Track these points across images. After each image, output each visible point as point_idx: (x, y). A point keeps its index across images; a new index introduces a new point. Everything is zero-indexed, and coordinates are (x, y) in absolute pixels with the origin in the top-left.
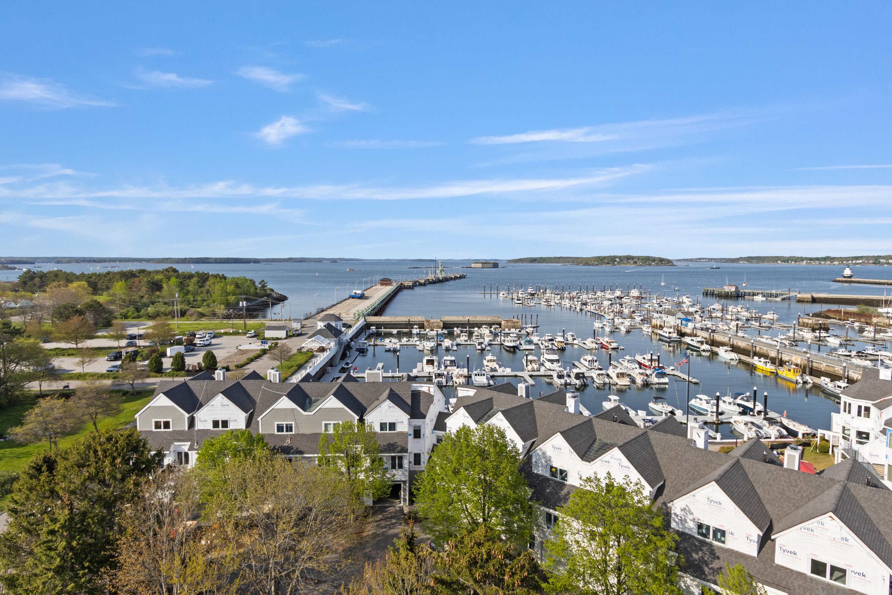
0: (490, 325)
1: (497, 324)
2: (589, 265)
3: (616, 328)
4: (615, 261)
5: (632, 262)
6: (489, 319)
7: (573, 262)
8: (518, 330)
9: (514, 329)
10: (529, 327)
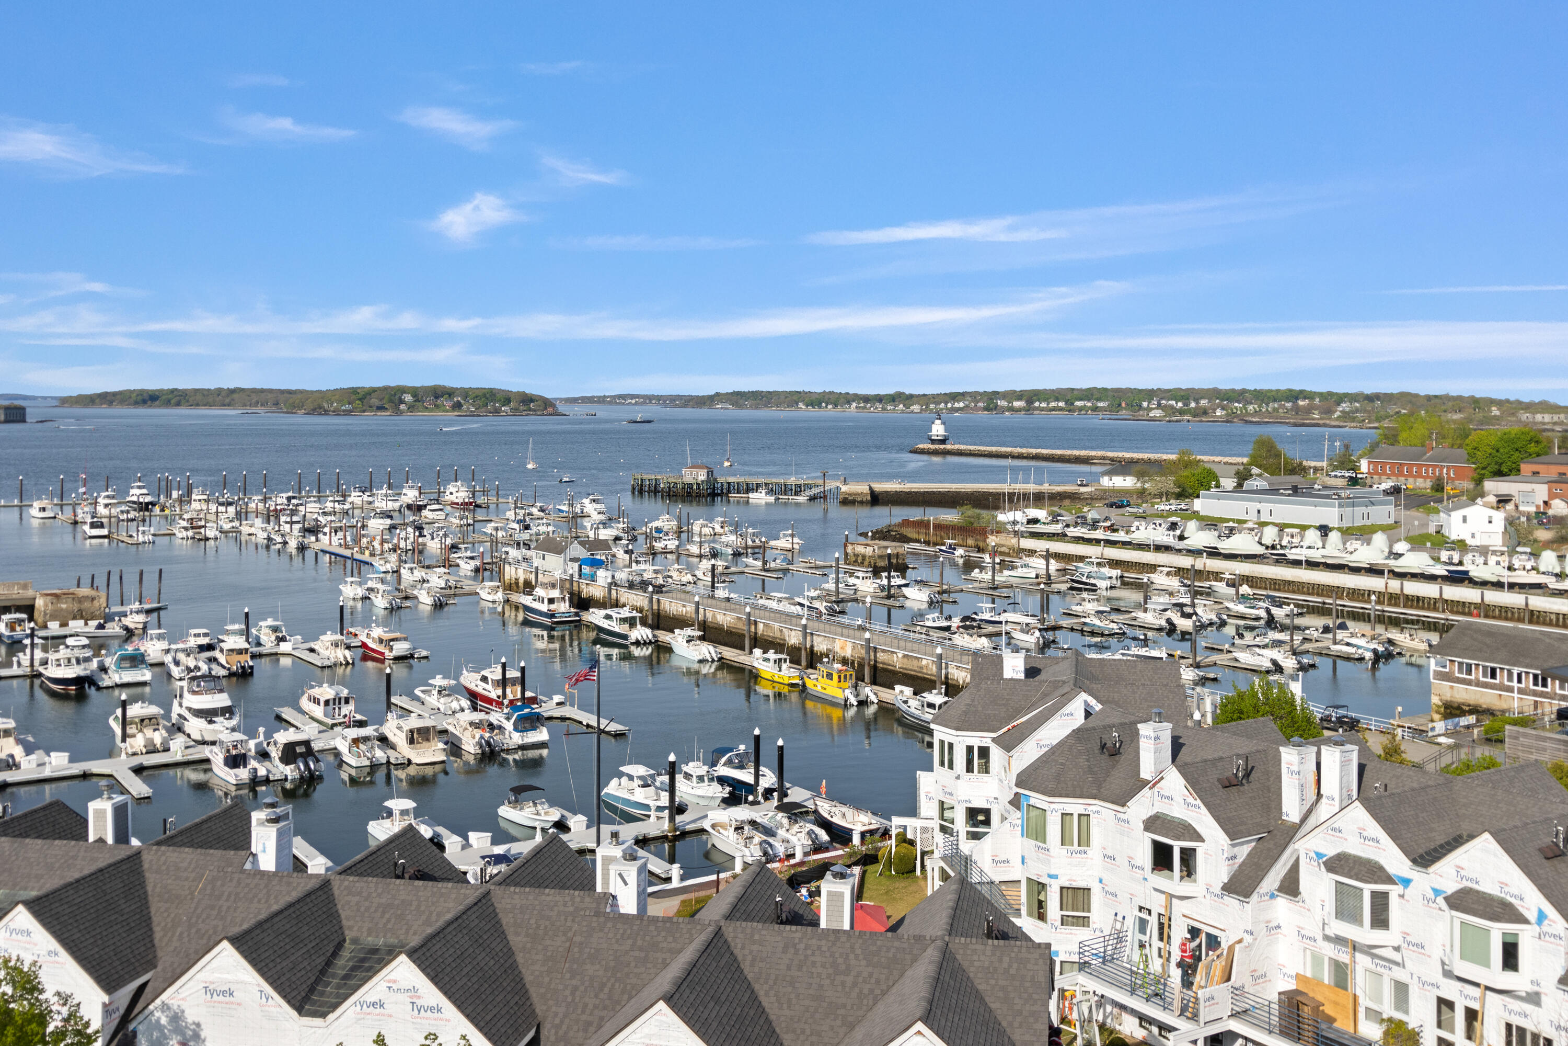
1: (19, 609)
2: (326, 413)
3: (406, 598)
4: (402, 402)
5: (448, 404)
7: (276, 404)
8: (93, 623)
9: (82, 622)
10: (131, 612)
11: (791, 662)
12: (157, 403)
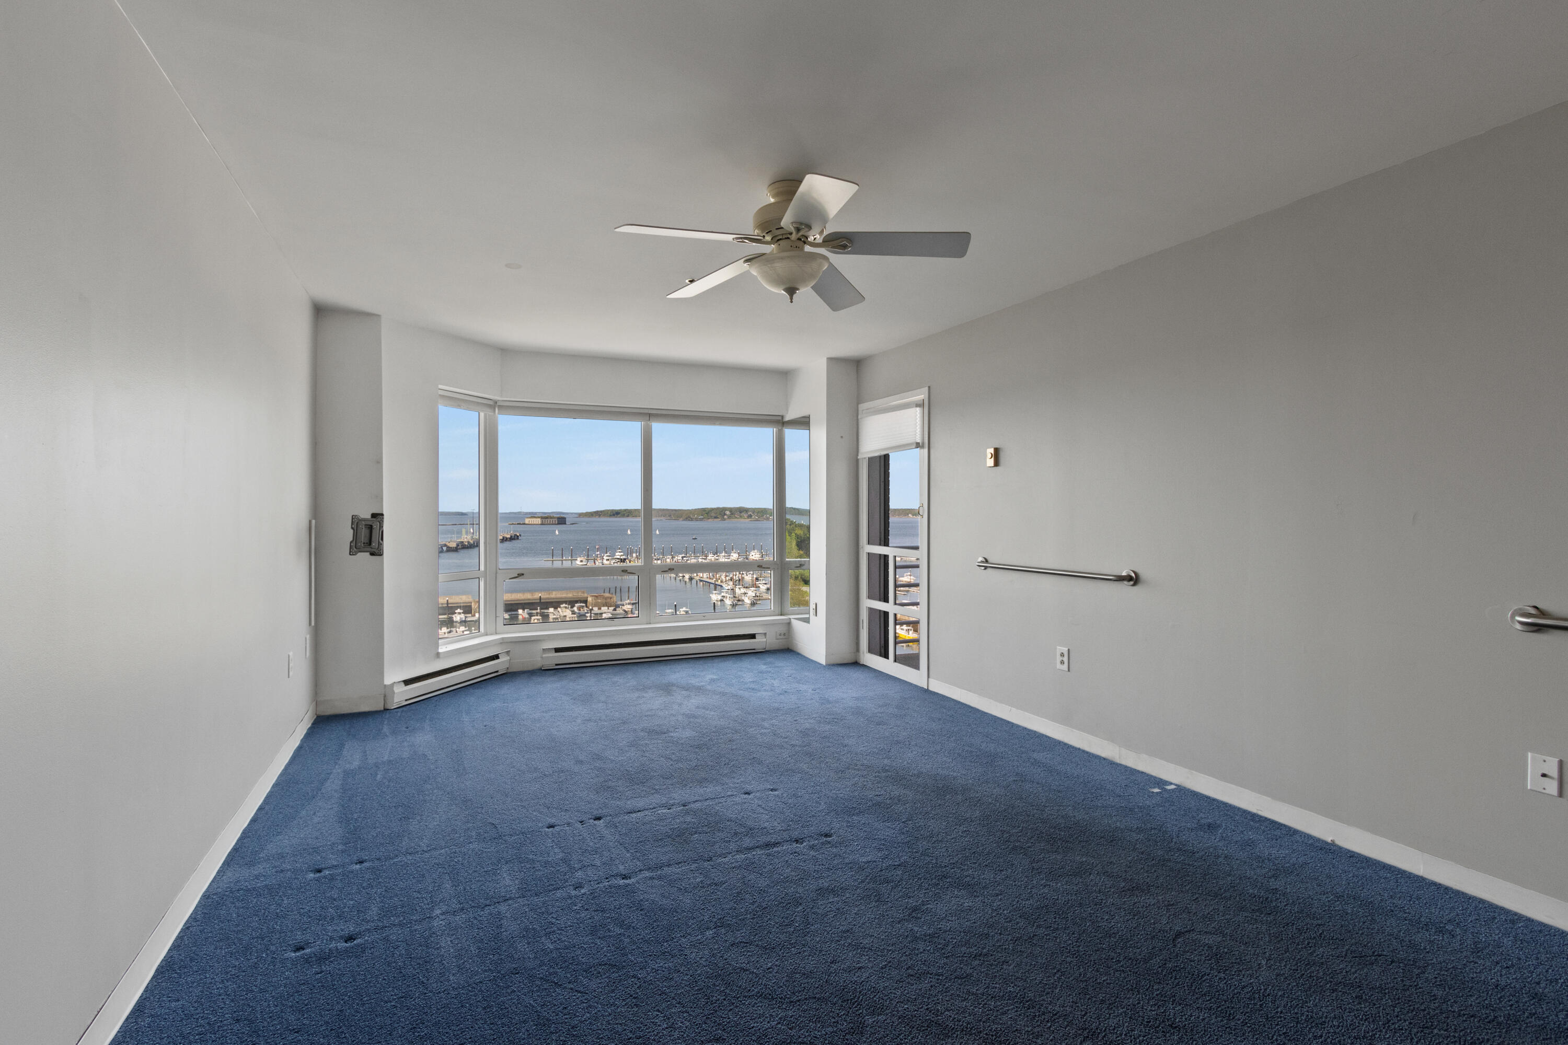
0: (572, 603)
1: (581, 602)
2: (692, 520)
3: (739, 600)
4: (725, 514)
5: (746, 516)
6: (570, 595)
7: (670, 516)
8: (611, 608)
9: (607, 608)
10: (626, 604)
11: (914, 631)
12: (619, 516)
